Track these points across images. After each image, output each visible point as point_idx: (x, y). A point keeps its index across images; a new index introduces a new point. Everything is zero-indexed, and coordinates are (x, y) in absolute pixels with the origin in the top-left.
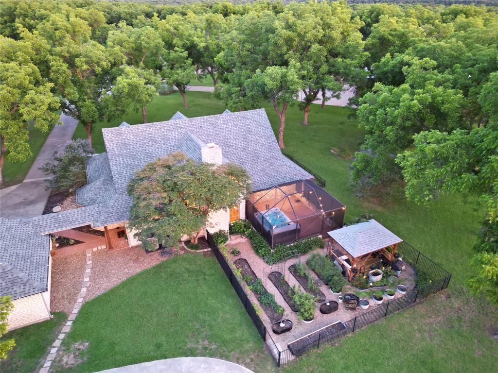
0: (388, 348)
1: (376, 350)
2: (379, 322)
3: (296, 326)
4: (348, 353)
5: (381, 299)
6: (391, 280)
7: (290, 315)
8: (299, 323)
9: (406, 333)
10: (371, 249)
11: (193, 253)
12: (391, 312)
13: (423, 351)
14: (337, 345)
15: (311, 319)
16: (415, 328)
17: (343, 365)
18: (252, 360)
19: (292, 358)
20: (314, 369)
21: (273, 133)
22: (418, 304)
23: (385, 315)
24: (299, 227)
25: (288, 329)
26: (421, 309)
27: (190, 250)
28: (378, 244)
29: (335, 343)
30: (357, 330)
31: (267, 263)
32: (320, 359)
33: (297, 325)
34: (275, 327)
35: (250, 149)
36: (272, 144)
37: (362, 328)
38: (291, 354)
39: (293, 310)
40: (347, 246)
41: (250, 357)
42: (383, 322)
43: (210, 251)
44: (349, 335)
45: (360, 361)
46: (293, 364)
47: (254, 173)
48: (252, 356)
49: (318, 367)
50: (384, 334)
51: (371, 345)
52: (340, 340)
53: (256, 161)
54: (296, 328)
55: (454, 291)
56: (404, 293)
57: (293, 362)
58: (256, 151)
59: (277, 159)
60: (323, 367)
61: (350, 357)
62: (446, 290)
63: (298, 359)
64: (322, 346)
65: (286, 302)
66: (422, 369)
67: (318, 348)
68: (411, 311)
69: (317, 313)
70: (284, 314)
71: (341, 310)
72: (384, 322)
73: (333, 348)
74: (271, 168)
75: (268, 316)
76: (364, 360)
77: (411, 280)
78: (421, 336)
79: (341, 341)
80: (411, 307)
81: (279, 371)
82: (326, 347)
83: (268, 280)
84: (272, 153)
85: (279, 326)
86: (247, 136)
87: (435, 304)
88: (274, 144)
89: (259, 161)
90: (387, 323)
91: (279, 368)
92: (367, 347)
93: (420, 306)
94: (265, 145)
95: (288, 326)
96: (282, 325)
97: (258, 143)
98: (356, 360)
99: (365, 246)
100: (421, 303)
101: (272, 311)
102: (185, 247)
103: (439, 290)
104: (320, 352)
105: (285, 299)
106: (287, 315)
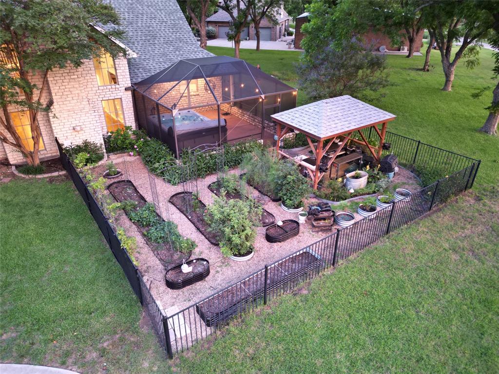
0: (408, 285)
1: (385, 292)
2: (378, 244)
3: (219, 269)
4: (330, 304)
5: (373, 209)
6: (383, 183)
7: (206, 251)
8: (225, 262)
9: (433, 256)
10: (348, 126)
11: (30, 179)
12: (395, 227)
13: (475, 282)
14: (305, 292)
15: (249, 253)
16: (445, 247)
17: (324, 331)
18: (103, 352)
19: (205, 332)
20: (257, 349)
21: (179, 8)
22: (436, 211)
23: (388, 232)
24: (223, 123)
25: (200, 277)
26: (443, 218)
27: (23, 176)
28: (359, 119)
29: (300, 290)
30: (340, 262)
31: (169, 181)
32: (272, 326)
33: (220, 266)
34: (171, 276)
35: (139, 25)
36: (177, 22)
37: (350, 258)
38: (204, 324)
39: (212, 243)
40: (306, 126)
41: (100, 346)
42: (384, 244)
43: (64, 175)
44: (328, 272)
45: (359, 316)
46: (206, 346)
47: (147, 57)
48: (105, 344)
49: (268, 345)
50: (394, 262)
51: (373, 282)
52: (309, 284)
53: (151, 42)
54: (217, 272)
55: (482, 192)
56: (408, 199)
57: (209, 342)
58: (151, 29)
59: (187, 43)
60: (280, 342)
61: (335, 312)
62: (471, 190)
63: (218, 333)
64: (273, 298)
65: (201, 232)
66: (490, 316)
67: (265, 303)
68: (428, 222)
69: (260, 242)
70: (193, 251)
71: (306, 234)
72: (388, 243)
73: (298, 298)
74: (177, 53)
75: (160, 260)
76: (367, 315)
77: (412, 184)
78: (461, 257)
79: (312, 285)
80: (425, 217)
81: (169, 367)
82: (281, 300)
83: (170, 205)
84: (178, 34)
85: (181, 271)
86: (134, 6)
87: (463, 210)
88: (181, 22)
89: (156, 42)
90: (393, 244)
91: (170, 362)
92: (367, 287)
93: (440, 214)
94: (166, 22)
95: (200, 269)
96: (186, 269)
97: (155, 18)
98: (350, 317)
99: (337, 122)
100: (440, 210)
101: (169, 250)
102: (16, 172)
103: (462, 191)
104: (270, 311)
105: (198, 229)
106: (201, 253)
